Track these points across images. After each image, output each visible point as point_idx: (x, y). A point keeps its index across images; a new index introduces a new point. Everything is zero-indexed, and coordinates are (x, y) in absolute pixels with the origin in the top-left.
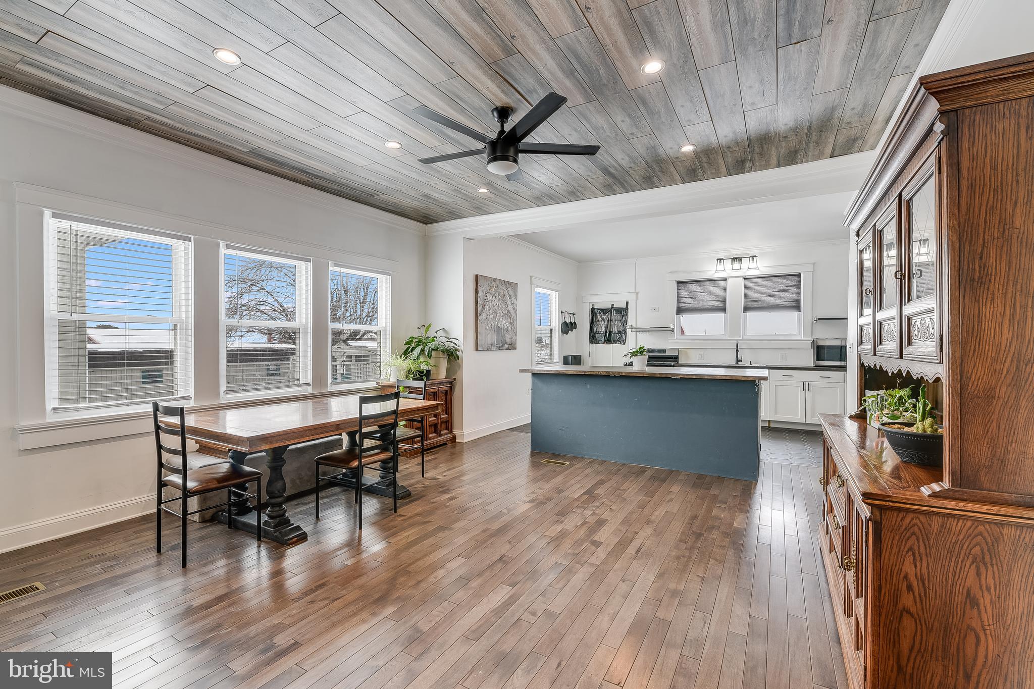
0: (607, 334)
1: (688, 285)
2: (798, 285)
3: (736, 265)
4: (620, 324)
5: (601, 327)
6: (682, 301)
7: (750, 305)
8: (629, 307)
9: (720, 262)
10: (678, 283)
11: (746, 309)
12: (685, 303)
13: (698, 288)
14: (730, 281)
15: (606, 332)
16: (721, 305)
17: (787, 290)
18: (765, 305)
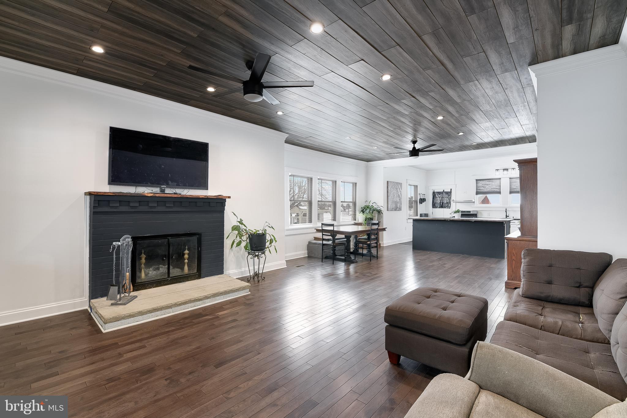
0: (441, 204)
1: (481, 181)
3: (505, 172)
4: (447, 199)
5: (438, 200)
6: (478, 189)
7: (513, 190)
8: (452, 191)
9: (497, 171)
10: (477, 180)
11: (511, 192)
12: (480, 189)
13: (486, 182)
14: (502, 179)
15: (441, 203)
16: (498, 190)
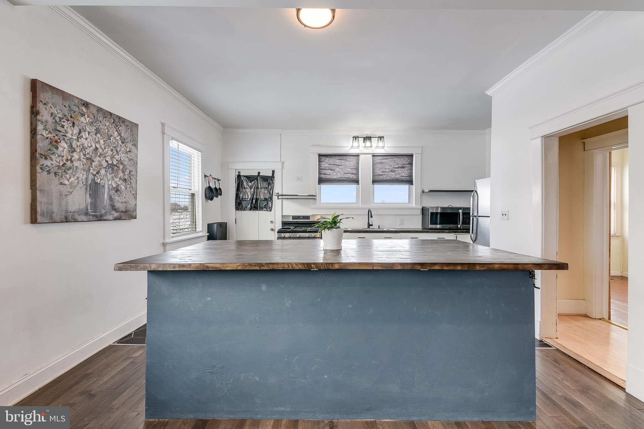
0: (254, 201)
1: (328, 159)
2: (411, 164)
3: (368, 143)
4: (266, 192)
5: (248, 194)
6: (323, 172)
7: (377, 178)
8: (275, 175)
9: (356, 139)
10: (320, 155)
11: (374, 182)
12: (325, 174)
13: (336, 161)
14: (361, 157)
15: (253, 199)
16: (354, 177)
17: (403, 167)
18: (388, 178)
